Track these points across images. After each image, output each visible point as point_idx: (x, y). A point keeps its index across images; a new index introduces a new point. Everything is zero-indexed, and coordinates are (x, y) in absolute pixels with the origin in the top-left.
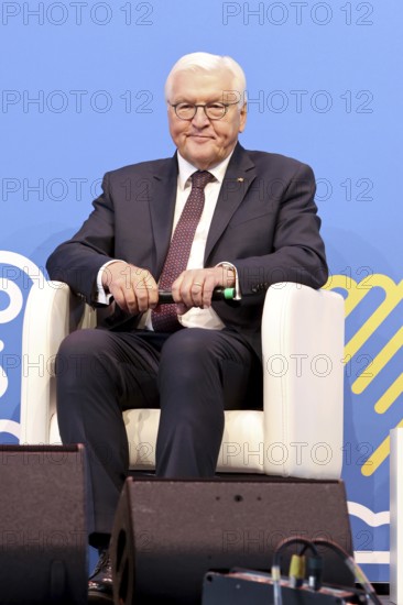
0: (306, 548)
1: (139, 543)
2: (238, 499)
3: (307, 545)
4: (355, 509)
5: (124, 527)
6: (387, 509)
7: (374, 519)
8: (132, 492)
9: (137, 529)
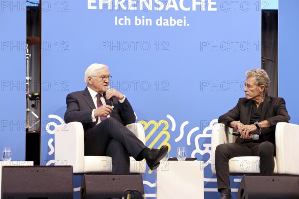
0: (131, 192)
1: (87, 192)
2: (114, 179)
3: (131, 191)
4: (145, 182)
5: (83, 187)
6: (155, 183)
7: (152, 185)
8: (86, 178)
9: (87, 188)
